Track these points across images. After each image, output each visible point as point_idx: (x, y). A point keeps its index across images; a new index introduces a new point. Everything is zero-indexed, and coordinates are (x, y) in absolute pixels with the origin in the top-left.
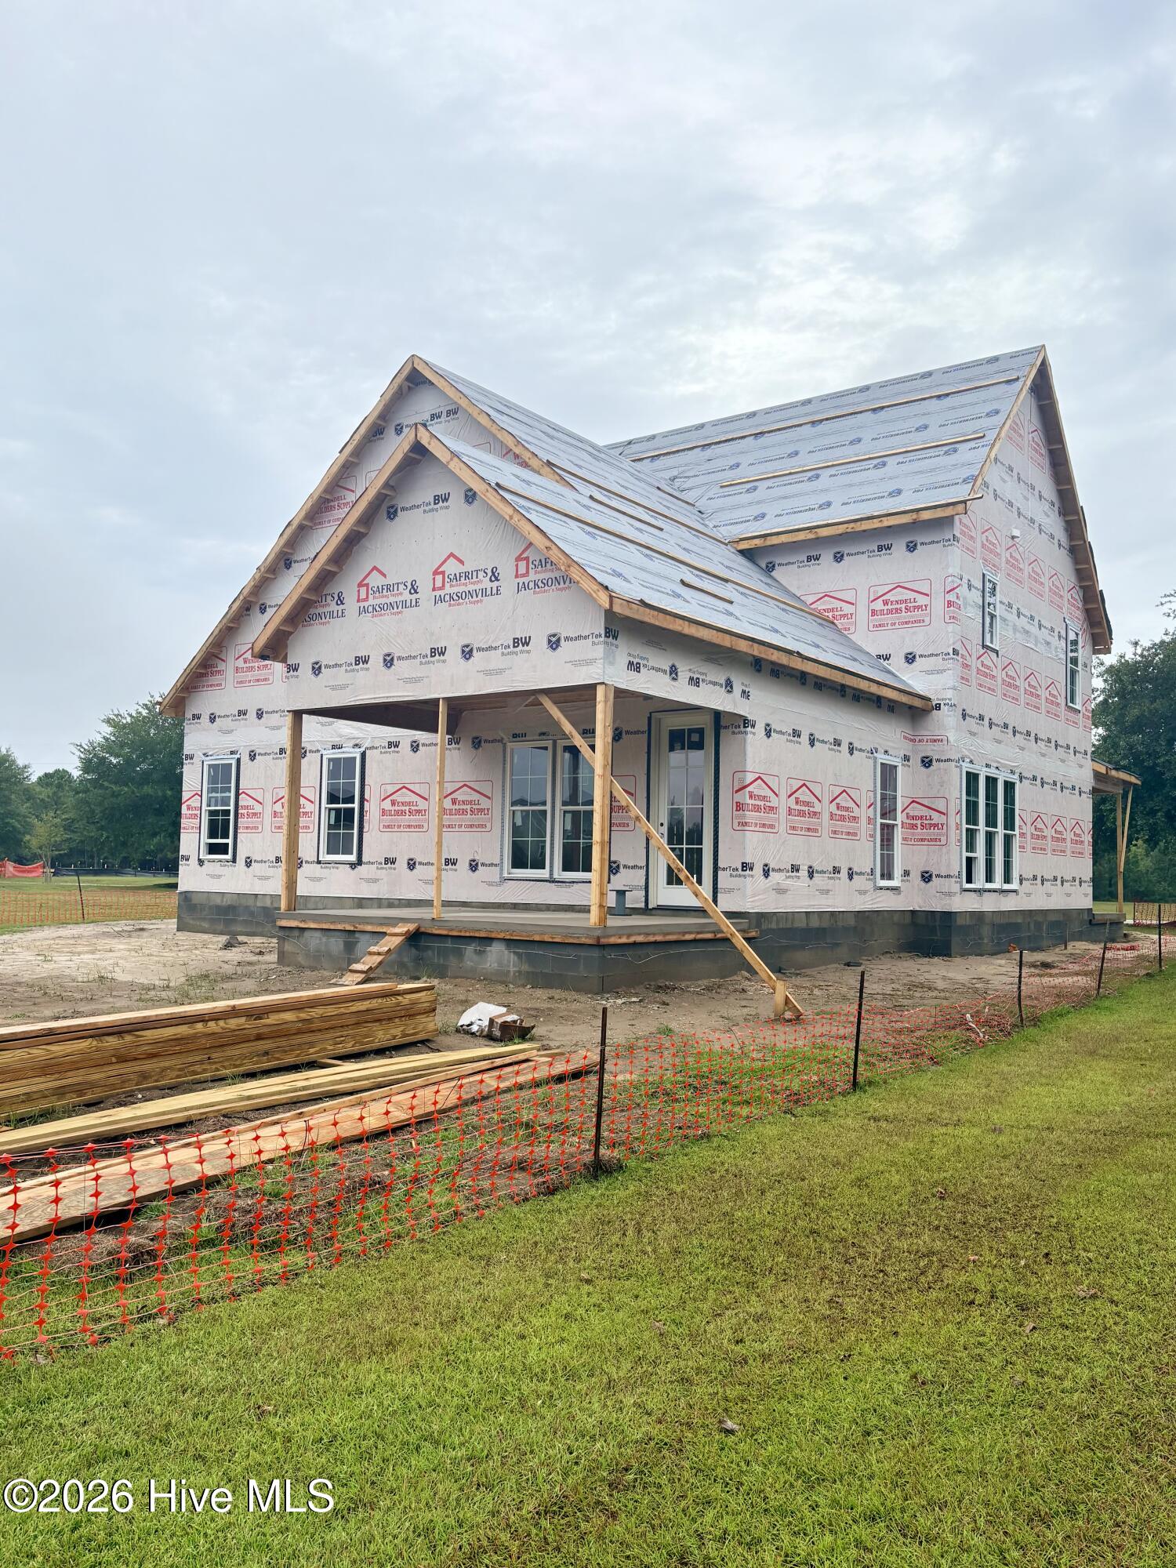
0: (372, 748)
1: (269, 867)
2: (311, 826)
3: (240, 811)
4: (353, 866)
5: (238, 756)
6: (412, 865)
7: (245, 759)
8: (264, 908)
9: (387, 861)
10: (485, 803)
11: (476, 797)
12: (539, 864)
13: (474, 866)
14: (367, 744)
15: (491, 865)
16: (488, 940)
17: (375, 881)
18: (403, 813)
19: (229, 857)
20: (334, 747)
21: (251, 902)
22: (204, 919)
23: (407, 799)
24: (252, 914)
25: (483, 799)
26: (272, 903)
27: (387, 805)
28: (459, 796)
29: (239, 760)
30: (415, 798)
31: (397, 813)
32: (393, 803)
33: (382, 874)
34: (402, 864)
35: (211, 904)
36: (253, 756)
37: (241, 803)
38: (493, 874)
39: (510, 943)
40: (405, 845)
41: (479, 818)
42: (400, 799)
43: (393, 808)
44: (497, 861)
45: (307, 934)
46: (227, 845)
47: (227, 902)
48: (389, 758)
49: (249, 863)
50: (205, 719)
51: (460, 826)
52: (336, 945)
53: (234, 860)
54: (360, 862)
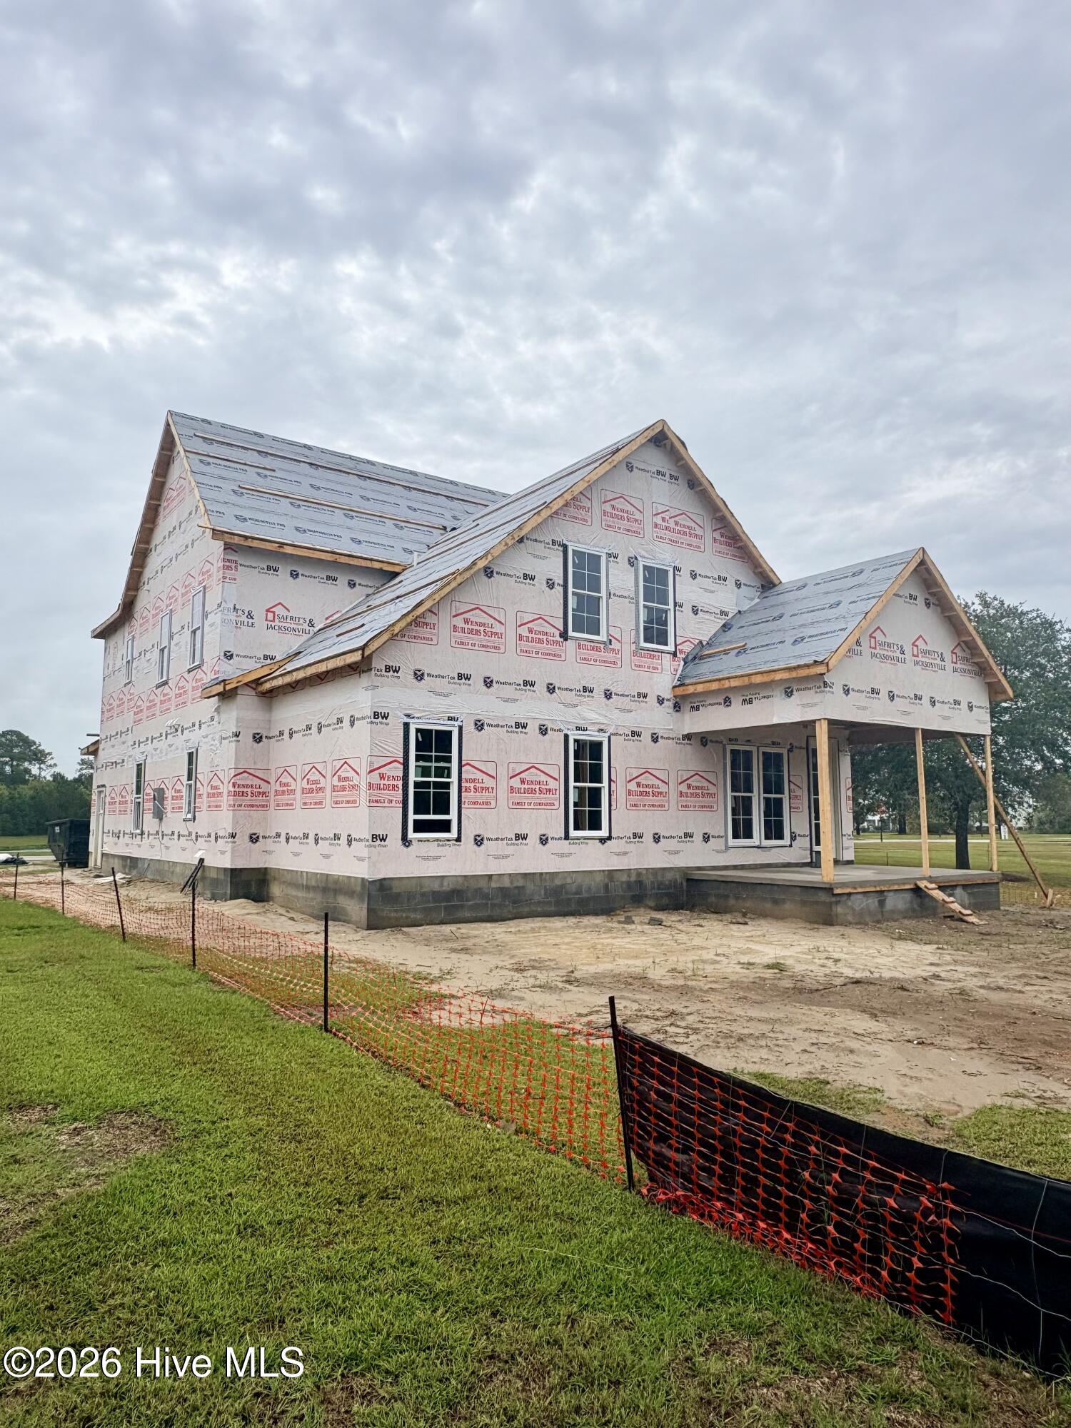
0: (616, 734)
1: (508, 844)
2: (557, 803)
3: (463, 785)
4: (603, 841)
5: (458, 723)
6: (657, 839)
7: (469, 729)
8: (501, 889)
9: (635, 835)
10: (712, 790)
11: (705, 784)
12: (749, 835)
13: (706, 838)
14: (612, 730)
15: (719, 837)
16: (954, 887)
17: (625, 854)
18: (647, 794)
19: (454, 834)
20: (578, 729)
21: (483, 884)
22: (415, 910)
23: (650, 783)
24: (486, 896)
25: (710, 786)
26: (511, 883)
27: (633, 786)
28: (692, 782)
29: (461, 728)
30: (657, 782)
31: (642, 794)
32: (638, 785)
33: (631, 847)
34: (648, 838)
35: (425, 890)
36: (479, 726)
37: (464, 776)
38: (719, 844)
39: (965, 887)
40: (649, 822)
41: (707, 801)
42: (644, 782)
43: (639, 789)
44: (723, 834)
45: (853, 897)
46: (449, 822)
47: (446, 887)
48: (632, 745)
49: (479, 841)
50: (406, 675)
51: (695, 807)
52: (873, 902)
53: (459, 839)
54: (609, 838)
